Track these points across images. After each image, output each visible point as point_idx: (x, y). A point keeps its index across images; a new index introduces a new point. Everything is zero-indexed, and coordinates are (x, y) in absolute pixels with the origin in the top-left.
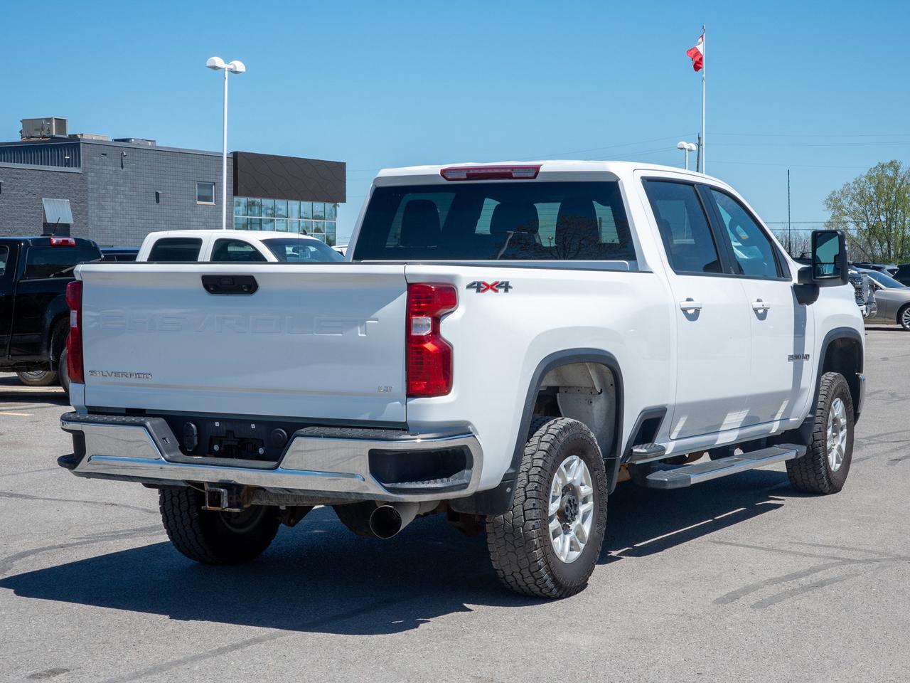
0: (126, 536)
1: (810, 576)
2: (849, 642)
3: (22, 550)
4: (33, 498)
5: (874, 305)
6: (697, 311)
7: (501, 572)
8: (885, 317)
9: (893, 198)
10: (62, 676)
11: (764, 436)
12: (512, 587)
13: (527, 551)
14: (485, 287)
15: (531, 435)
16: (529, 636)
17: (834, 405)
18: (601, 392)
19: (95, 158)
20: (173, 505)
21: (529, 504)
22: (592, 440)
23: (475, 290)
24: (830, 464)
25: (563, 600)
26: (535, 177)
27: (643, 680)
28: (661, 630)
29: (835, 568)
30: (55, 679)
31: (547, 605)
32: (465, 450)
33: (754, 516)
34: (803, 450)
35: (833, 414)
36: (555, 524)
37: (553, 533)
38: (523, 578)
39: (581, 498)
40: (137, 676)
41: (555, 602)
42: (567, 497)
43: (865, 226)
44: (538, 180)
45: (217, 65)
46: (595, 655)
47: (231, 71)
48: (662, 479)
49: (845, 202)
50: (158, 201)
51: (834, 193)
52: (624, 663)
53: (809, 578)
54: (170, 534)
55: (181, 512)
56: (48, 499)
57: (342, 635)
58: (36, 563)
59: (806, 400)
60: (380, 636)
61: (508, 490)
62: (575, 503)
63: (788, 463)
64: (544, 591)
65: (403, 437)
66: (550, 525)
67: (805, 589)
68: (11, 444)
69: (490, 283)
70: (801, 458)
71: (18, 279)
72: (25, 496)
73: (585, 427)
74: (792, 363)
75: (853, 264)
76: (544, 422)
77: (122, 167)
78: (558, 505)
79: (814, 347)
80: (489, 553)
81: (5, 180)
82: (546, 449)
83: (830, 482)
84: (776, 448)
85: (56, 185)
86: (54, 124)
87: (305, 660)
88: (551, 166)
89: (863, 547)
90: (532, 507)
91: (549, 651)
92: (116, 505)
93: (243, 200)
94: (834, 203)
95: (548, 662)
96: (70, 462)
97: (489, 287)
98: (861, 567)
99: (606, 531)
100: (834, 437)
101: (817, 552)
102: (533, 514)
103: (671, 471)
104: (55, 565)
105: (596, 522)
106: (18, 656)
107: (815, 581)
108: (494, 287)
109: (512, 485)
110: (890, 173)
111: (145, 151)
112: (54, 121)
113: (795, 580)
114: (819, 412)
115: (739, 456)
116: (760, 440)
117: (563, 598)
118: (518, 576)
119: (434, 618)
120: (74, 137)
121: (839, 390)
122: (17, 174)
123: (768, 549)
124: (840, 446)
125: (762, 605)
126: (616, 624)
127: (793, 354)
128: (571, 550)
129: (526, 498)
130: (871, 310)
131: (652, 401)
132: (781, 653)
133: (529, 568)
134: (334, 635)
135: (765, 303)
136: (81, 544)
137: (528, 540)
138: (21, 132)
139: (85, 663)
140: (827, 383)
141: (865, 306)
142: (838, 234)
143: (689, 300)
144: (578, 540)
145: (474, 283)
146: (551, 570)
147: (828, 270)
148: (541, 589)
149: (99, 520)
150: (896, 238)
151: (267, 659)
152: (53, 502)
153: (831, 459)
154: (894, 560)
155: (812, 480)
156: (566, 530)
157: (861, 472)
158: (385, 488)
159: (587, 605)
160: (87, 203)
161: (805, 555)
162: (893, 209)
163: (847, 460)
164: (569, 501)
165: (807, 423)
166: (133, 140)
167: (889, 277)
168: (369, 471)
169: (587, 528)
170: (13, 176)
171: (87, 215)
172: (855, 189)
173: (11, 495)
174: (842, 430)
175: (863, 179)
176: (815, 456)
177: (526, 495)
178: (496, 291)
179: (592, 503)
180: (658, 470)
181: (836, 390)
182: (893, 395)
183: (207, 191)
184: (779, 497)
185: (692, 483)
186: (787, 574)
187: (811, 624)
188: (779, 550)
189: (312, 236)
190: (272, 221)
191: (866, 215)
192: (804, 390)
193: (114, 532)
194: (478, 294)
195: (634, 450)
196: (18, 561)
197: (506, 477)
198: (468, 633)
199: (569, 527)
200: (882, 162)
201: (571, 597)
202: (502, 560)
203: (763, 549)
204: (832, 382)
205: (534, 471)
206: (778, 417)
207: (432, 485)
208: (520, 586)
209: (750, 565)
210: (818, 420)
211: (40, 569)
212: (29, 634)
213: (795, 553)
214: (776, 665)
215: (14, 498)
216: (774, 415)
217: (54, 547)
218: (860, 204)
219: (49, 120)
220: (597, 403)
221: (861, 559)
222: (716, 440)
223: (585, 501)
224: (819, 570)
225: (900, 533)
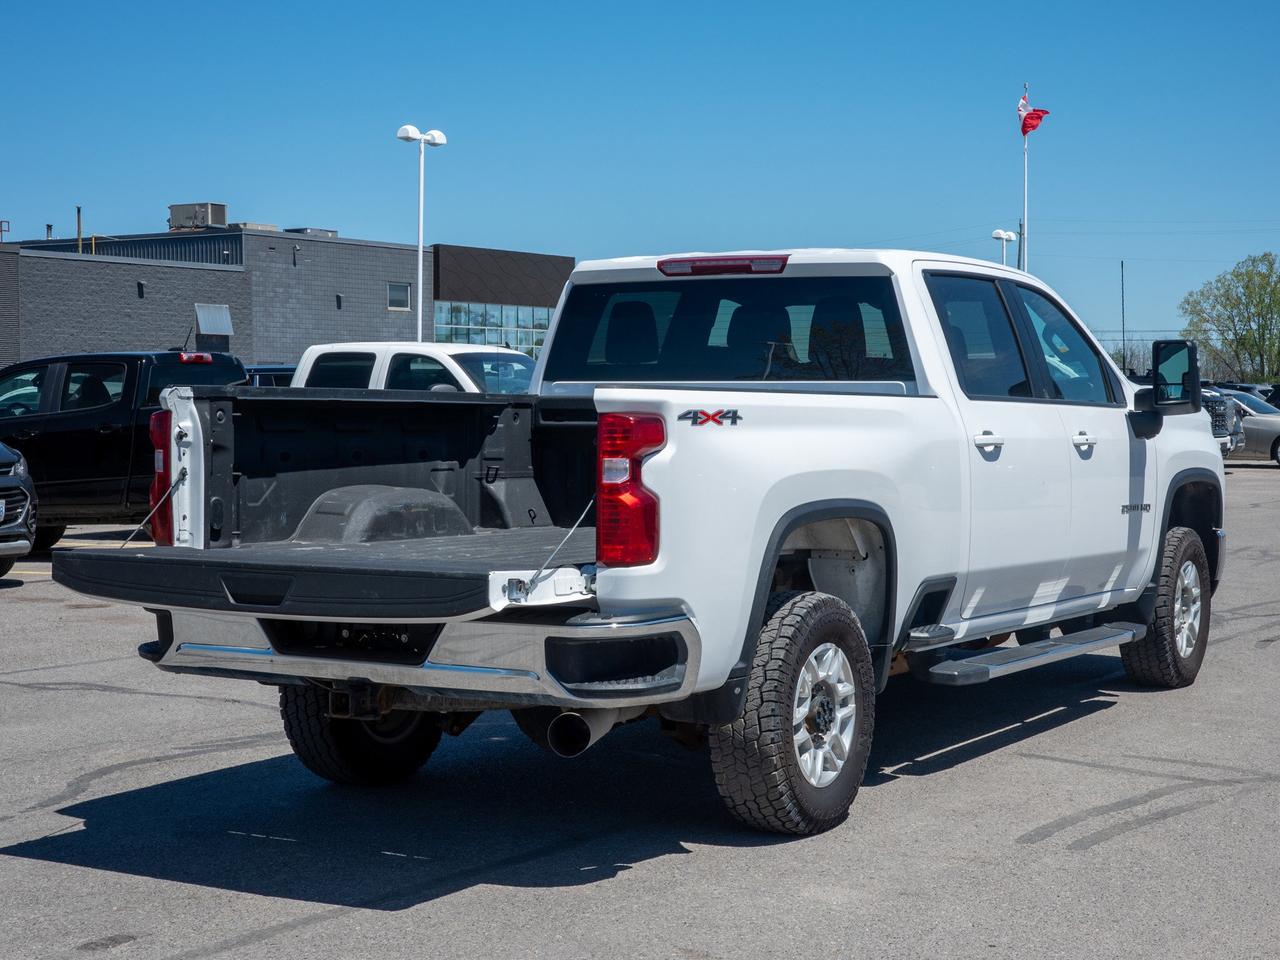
0: (245, 745)
1: (1149, 803)
2: (1199, 899)
3: (105, 764)
4: (132, 692)
5: (1242, 437)
6: (998, 448)
7: (730, 800)
8: (1255, 452)
9: (1267, 301)
10: (124, 947)
11: (1091, 612)
12: (745, 820)
13: (764, 773)
14: (705, 418)
15: (768, 616)
16: (763, 889)
17: (1184, 571)
18: (867, 556)
19: (260, 253)
20: (297, 707)
21: (766, 709)
22: (853, 621)
23: (690, 422)
24: (1179, 648)
25: (814, 838)
26: (781, 271)
27: (914, 956)
28: (944, 881)
29: (1181, 792)
30: (114, 951)
31: (792, 844)
32: (677, 638)
33: (1077, 718)
34: (1142, 631)
35: (1183, 582)
36: (801, 736)
37: (799, 748)
38: (759, 809)
39: (838, 700)
40: (225, 946)
41: (803, 841)
42: (818, 699)
43: (1231, 336)
44: (785, 274)
45: (411, 135)
46: (852, 917)
47: (428, 143)
48: (949, 673)
49: (1206, 306)
50: (339, 307)
51: (1191, 295)
52: (889, 929)
53: (1147, 806)
54: (294, 745)
55: (308, 717)
56: (152, 694)
57: (511, 888)
58: (120, 783)
59: (1146, 565)
60: (561, 888)
61: (737, 691)
62: (831, 706)
63: (1122, 647)
64: (788, 825)
65: (591, 621)
66: (795, 737)
67: (1141, 822)
68: (118, 618)
69: (711, 412)
70: (1140, 641)
71: (139, 404)
72: (122, 689)
73: (843, 604)
74: (1127, 516)
75: (1215, 384)
76: (788, 599)
77: (295, 264)
78: (807, 710)
79: (1156, 494)
80: (713, 775)
81: (148, 281)
82: (789, 635)
83: (1178, 672)
84: (1105, 628)
85: (211, 286)
86: (210, 211)
87: (456, 924)
88: (802, 256)
89: (1221, 763)
90: (770, 713)
91: (788, 912)
92: (239, 702)
93: (446, 305)
94: (1192, 307)
95: (786, 928)
96: (153, 652)
97: (709, 418)
98: (1218, 791)
99: (873, 743)
100: (1184, 612)
101: (1159, 770)
102: (771, 723)
103: (964, 661)
104: (144, 785)
105: (859, 732)
106: (71, 917)
107: (1155, 811)
108: (717, 418)
109: (742, 685)
110: (1263, 268)
111: (323, 244)
112: (210, 207)
113: (1128, 810)
114: (1163, 580)
115: (1055, 640)
116: (1084, 617)
117: (814, 835)
118: (753, 806)
119: (638, 864)
120: (235, 227)
121: (1190, 551)
122: (166, 273)
123: (1093, 765)
124: (1191, 625)
125: (1081, 845)
126: (883, 873)
127: (1128, 503)
128: (825, 769)
129: (763, 702)
130: (1237, 442)
131: (937, 569)
132: (1105, 915)
133: (766, 795)
134: (501, 886)
135: (1090, 437)
136: (184, 755)
137: (765, 758)
138: (169, 221)
139: (160, 927)
140: (1174, 540)
141: (1229, 437)
142: (1187, 346)
143: (986, 433)
144: (834, 756)
145: (689, 413)
146: (796, 798)
147: (1175, 393)
148: (784, 823)
149: (214, 723)
150: (1270, 350)
151: (406, 922)
152: (157, 698)
153: (1180, 641)
154: (1263, 780)
155: (1155, 670)
156: (818, 743)
157: (1221, 657)
158: (567, 689)
159: (846, 845)
160: (250, 309)
161: (1143, 774)
162: (1267, 314)
163: (1201, 642)
164: (822, 705)
165: (1148, 595)
166: (309, 231)
167: (1261, 400)
168: (545, 667)
169: (847, 740)
170: (159, 275)
171: (251, 324)
172: (1218, 289)
173: (105, 688)
174: (1194, 603)
175: (1229, 277)
176: (1159, 638)
177: (762, 698)
178: (720, 423)
179: (854, 705)
180: (946, 660)
181: (1185, 551)
182: (1265, 553)
183: (400, 294)
184: (1111, 692)
185: (991, 676)
186: (1118, 800)
187: (1149, 873)
188: (1108, 767)
189: (516, 349)
190: (483, 331)
191: (1233, 321)
192: (1143, 551)
193: (230, 740)
194: (694, 427)
195: (912, 634)
196: (97, 780)
197: (734, 673)
198: (681, 885)
199: (822, 738)
200: (1253, 255)
201: (826, 833)
202: (731, 784)
203: (1088, 765)
204: (1181, 540)
205: (773, 665)
206: (1109, 587)
207: (630, 685)
208: (755, 819)
209: (1069, 787)
210: (1162, 590)
211: (125, 790)
212: (91, 884)
213: (1129, 771)
214: (1097, 933)
215: (107, 693)
216: (1103, 585)
217: (148, 760)
218: (1225, 307)
219: (204, 206)
220: (862, 572)
221: (1218, 779)
222: (1024, 619)
223: (844, 703)
224: (1161, 795)
225: (1271, 742)
